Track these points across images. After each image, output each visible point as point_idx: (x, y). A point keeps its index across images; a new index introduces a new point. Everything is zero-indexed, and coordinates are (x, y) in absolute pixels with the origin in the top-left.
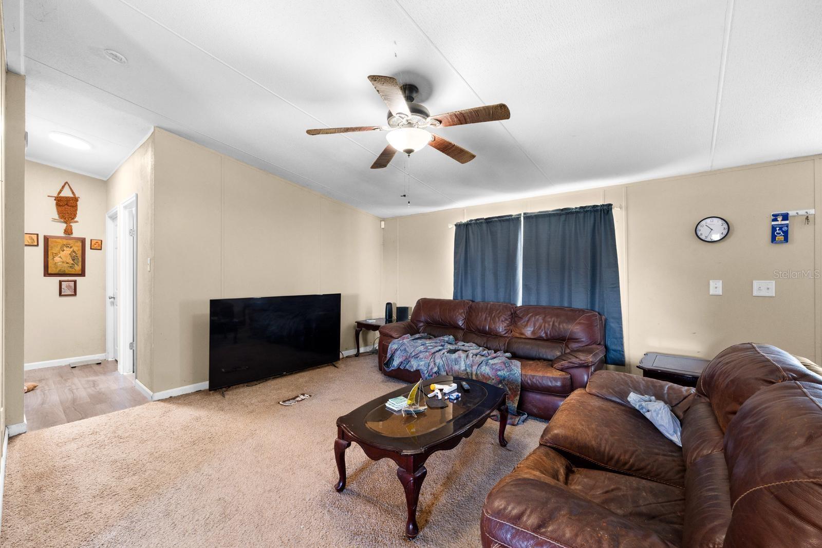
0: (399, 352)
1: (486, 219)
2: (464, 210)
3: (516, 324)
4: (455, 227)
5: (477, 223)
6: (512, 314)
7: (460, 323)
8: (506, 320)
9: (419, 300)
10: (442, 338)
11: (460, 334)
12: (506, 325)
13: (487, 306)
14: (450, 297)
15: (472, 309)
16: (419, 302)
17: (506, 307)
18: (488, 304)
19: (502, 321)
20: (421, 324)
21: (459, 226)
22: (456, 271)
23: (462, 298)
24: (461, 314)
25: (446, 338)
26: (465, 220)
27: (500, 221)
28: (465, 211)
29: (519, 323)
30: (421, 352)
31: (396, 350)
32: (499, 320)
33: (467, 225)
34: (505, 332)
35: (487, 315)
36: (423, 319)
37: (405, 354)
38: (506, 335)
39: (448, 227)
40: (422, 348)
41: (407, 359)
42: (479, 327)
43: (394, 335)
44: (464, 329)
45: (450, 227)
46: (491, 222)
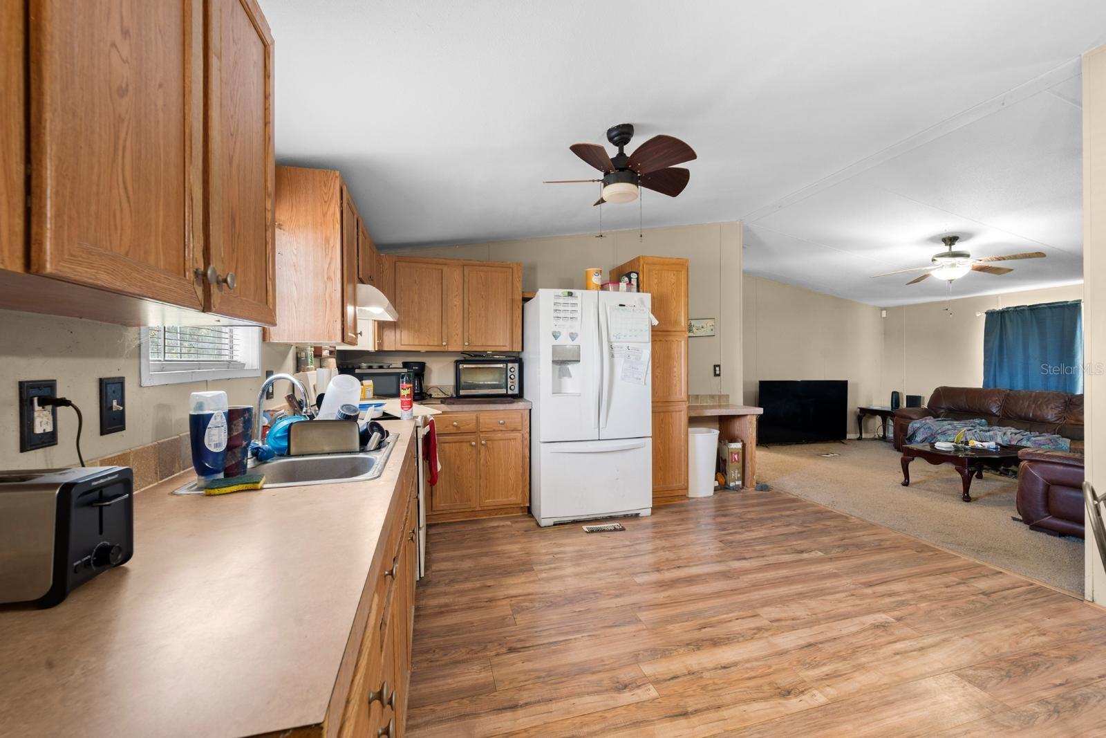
0: (922, 430)
1: (1030, 306)
2: (997, 297)
3: (1071, 411)
4: (985, 315)
5: (1016, 310)
6: (1066, 402)
7: (994, 410)
8: (1057, 407)
9: (937, 389)
10: (972, 420)
11: (995, 420)
12: (1056, 412)
13: (1031, 394)
14: (980, 385)
15: (1009, 398)
16: (937, 391)
17: (1058, 395)
18: (1032, 392)
19: (1052, 408)
20: (942, 411)
21: (991, 315)
22: (987, 360)
23: (996, 387)
24: (995, 402)
25: (977, 421)
26: (999, 307)
27: (1050, 307)
28: (1000, 298)
29: (1075, 410)
30: (948, 430)
31: (919, 428)
32: (1047, 408)
33: (1003, 313)
34: (1056, 419)
35: (1031, 403)
36: (944, 406)
37: (931, 431)
38: (1058, 422)
39: (975, 315)
40: (950, 427)
41: (932, 435)
42: (1019, 414)
43: (913, 417)
44: (999, 416)
45: (978, 315)
46: (1037, 308)
